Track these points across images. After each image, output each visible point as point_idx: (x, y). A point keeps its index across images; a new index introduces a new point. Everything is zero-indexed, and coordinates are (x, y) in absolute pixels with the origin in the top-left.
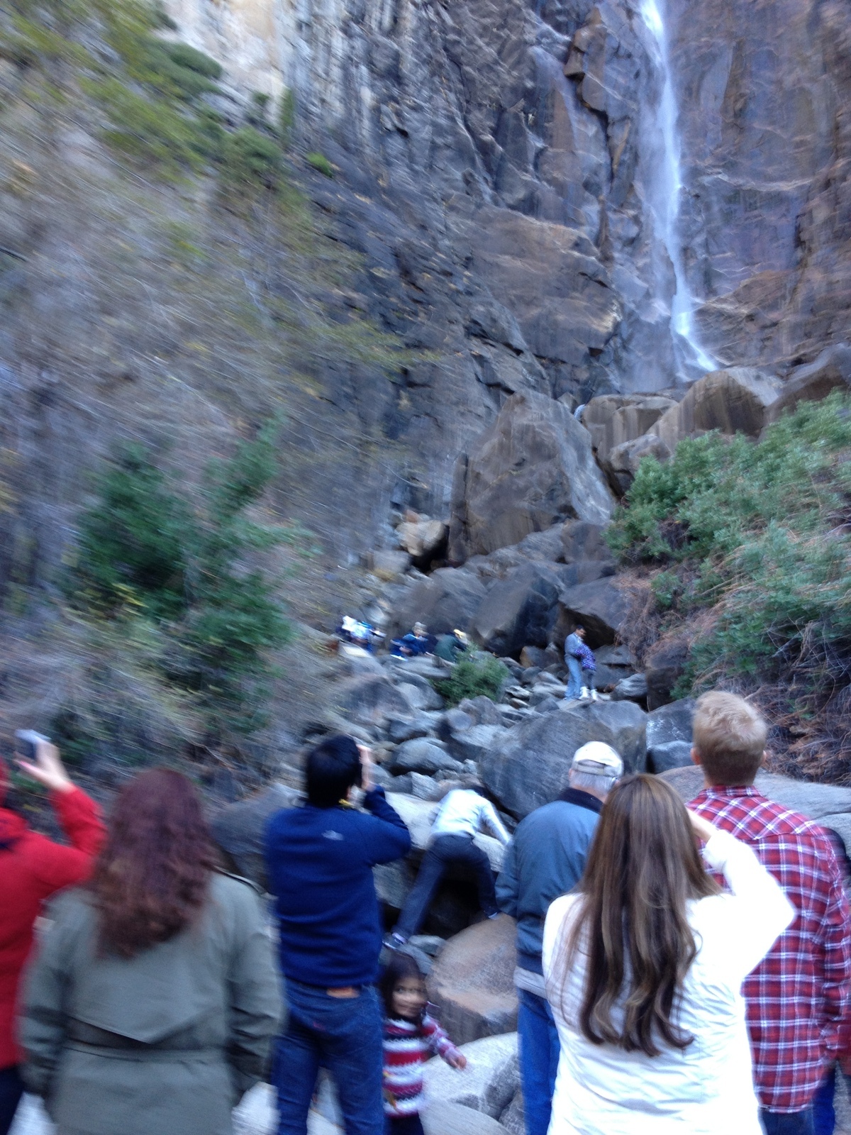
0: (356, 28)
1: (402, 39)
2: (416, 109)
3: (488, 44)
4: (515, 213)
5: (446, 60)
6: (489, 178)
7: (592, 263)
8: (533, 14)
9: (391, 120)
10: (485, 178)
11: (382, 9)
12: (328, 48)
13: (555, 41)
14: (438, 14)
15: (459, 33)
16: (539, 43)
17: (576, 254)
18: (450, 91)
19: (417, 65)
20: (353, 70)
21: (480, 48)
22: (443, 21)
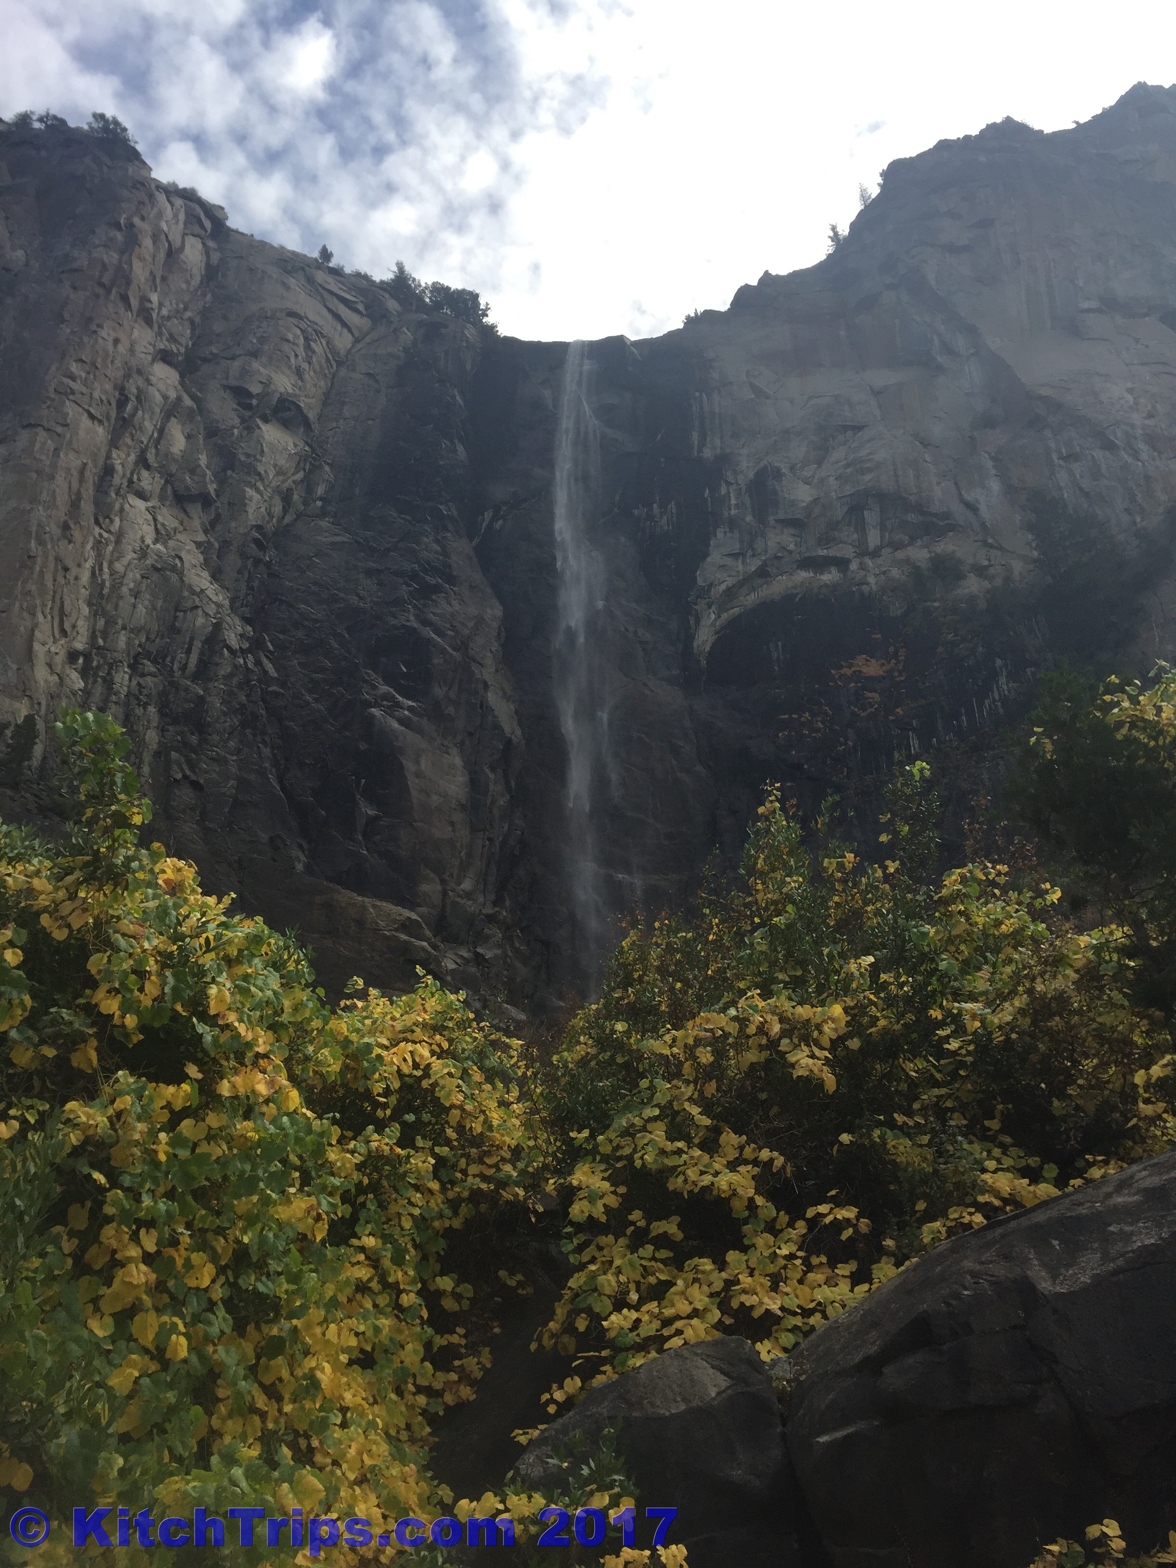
0: (150, 667)
1: (211, 685)
2: (220, 760)
3: (317, 700)
4: (331, 885)
5: (263, 712)
6: (305, 845)
7: (423, 949)
8: (374, 676)
9: (182, 770)
10: (300, 846)
11: (188, 652)
12: (109, 683)
13: (398, 705)
14: (258, 663)
15: (283, 685)
16: (376, 705)
17: (403, 937)
18: (266, 746)
19: (225, 714)
20: (139, 711)
21: (308, 703)
22: (266, 672)
